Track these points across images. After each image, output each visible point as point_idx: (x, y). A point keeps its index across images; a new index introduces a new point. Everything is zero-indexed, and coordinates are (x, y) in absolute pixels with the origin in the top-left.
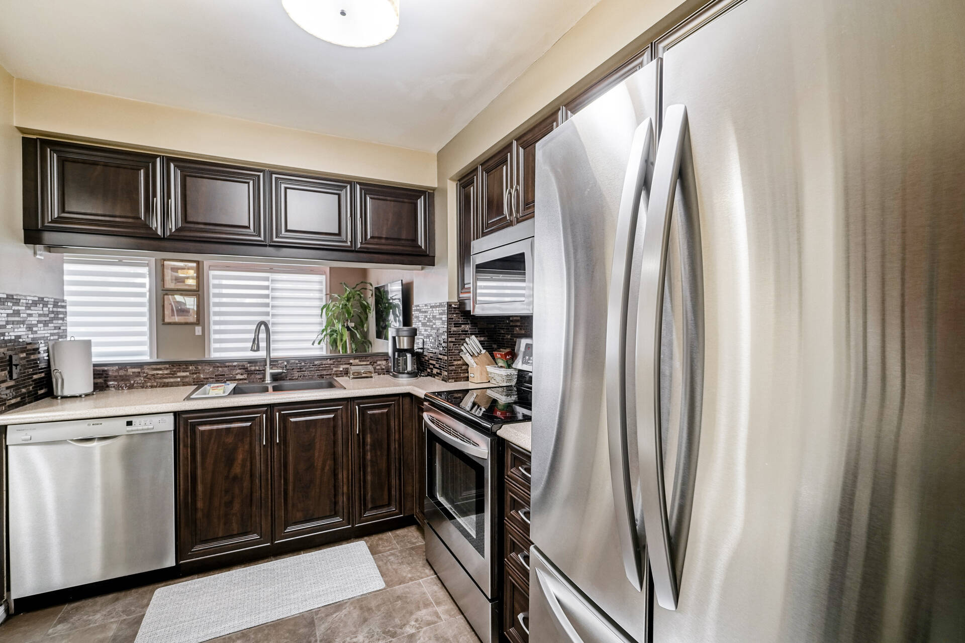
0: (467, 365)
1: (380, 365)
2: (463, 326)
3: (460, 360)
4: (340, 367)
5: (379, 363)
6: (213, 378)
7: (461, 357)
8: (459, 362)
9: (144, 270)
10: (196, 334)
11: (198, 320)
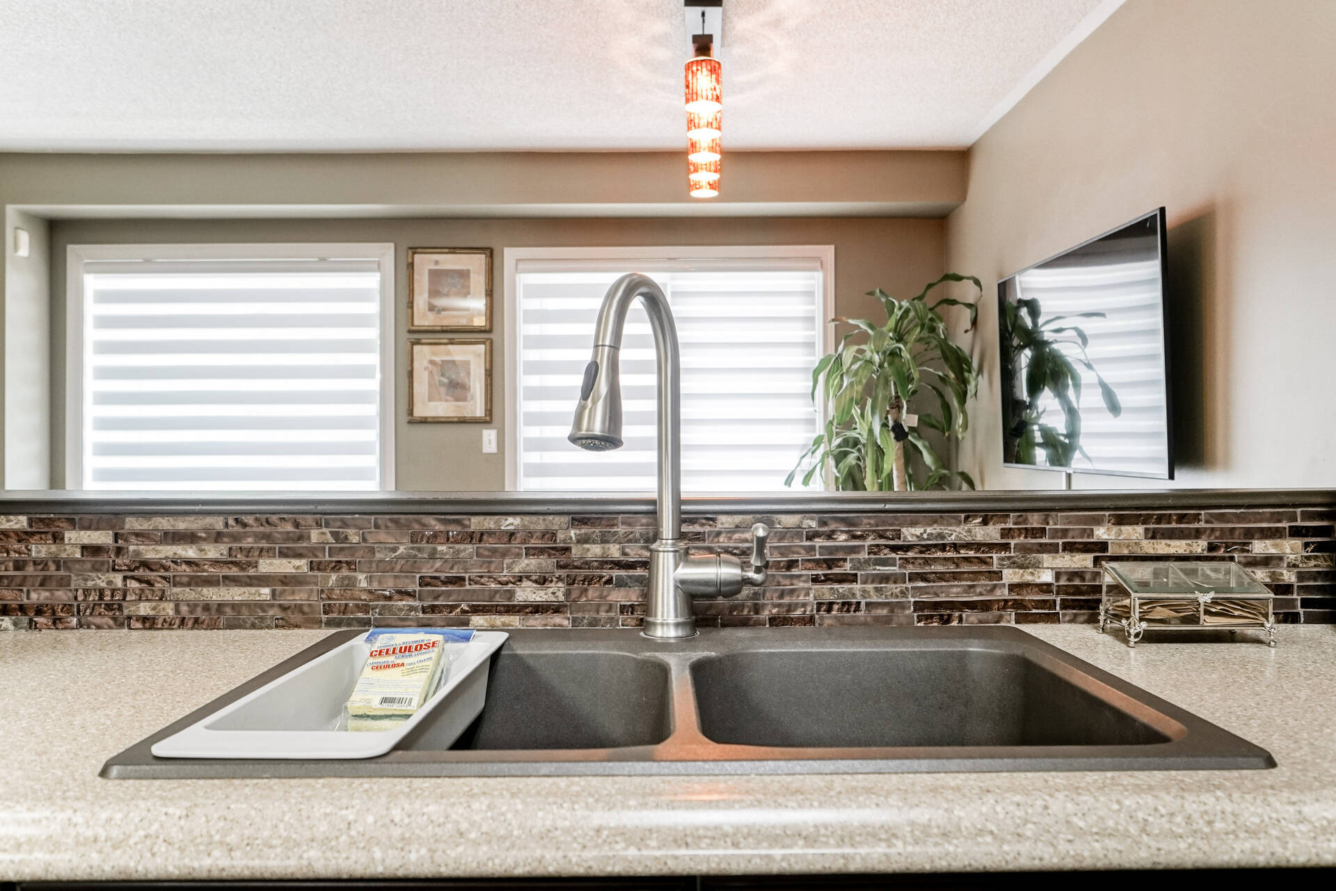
1: (1266, 561)
4: (1037, 565)
5: (1260, 547)
6: (411, 595)
9: (371, 281)
10: (485, 450)
11: (489, 411)
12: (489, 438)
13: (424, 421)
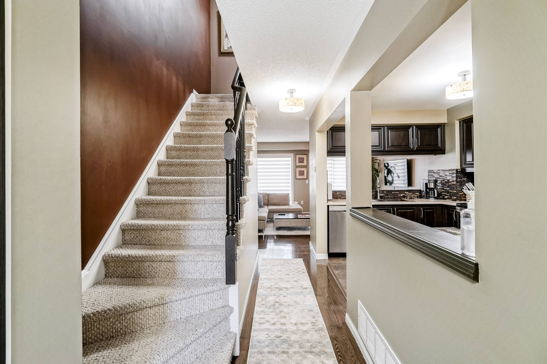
0: (466, 195)
2: (463, 179)
3: (462, 192)
7: (463, 191)
8: (461, 193)
9: (290, 159)
10: (307, 183)
11: (307, 177)
12: (307, 181)
13: (298, 179)
